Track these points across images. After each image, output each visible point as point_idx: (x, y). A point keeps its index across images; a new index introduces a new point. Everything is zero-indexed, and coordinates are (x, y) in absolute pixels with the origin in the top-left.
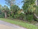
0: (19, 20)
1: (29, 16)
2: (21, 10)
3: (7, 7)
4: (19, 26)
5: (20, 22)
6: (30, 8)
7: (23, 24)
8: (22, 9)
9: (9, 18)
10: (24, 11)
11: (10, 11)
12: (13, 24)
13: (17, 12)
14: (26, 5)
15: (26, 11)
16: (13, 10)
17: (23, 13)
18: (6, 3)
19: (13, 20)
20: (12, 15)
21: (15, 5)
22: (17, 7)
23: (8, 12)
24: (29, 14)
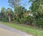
4: (26, 32)
6: (42, 9)
7: (32, 30)
8: (30, 10)
9: (13, 23)
11: (15, 14)
12: (18, 30)
13: (24, 15)
14: (36, 5)
15: (36, 13)
16: (18, 13)
20: (17, 19)
23: (13, 15)
24: (41, 17)
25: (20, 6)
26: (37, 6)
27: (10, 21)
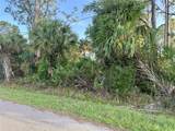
0: (72, 93)
1: (119, 72)
2: (83, 43)
3: (15, 28)
5: (79, 101)
8: (89, 40)
9: (23, 84)
10: (97, 49)
13: (66, 54)
14: (105, 22)
15: (106, 49)
17: (93, 57)
18: (7, 10)
19: (46, 91)
20: (40, 69)
21: (56, 24)
22: (64, 30)
23: (21, 52)
24: (118, 64)
25: (53, 18)
26: (108, 28)
27: (8, 75)
